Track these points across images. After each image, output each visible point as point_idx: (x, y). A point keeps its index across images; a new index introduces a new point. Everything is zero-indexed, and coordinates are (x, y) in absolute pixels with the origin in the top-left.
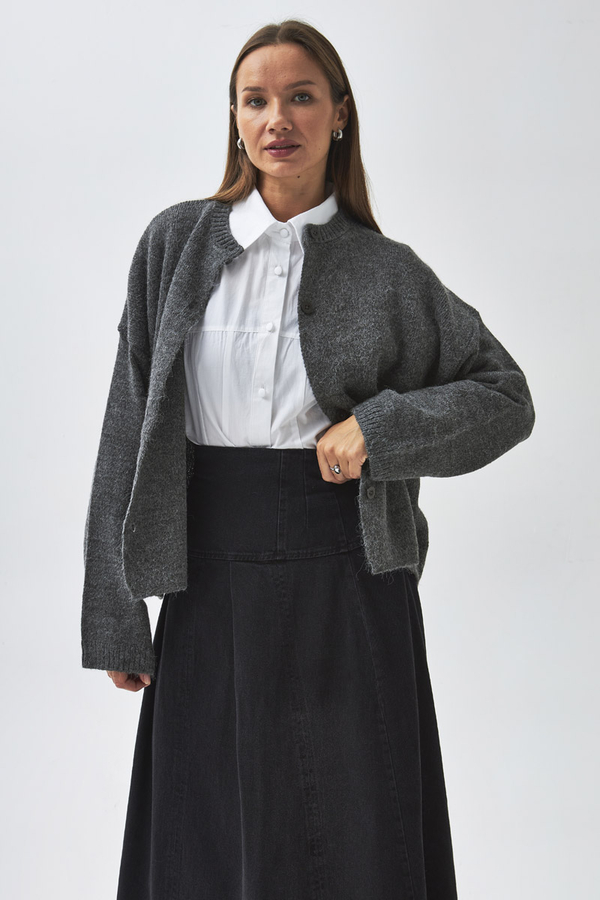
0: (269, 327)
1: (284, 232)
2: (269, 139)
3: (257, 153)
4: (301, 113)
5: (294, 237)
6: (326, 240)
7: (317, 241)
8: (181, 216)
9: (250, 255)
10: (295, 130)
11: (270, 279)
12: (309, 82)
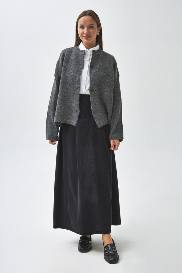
0: (85, 70)
2: (84, 35)
4: (91, 30)
5: (90, 53)
6: (96, 54)
10: (90, 34)
12: (93, 24)
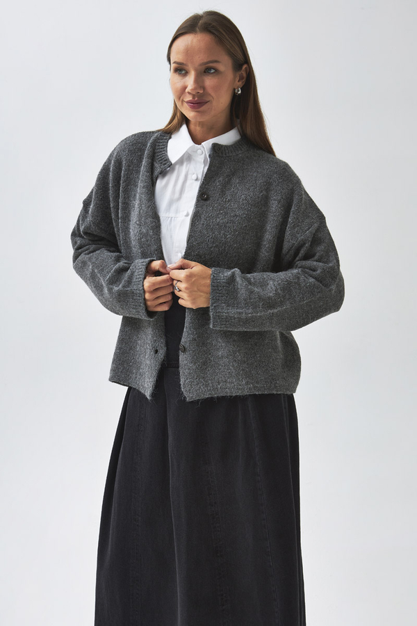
0: (185, 213)
1: (199, 151)
2: (189, 98)
3: (180, 103)
4: (209, 82)
5: (205, 154)
6: (228, 155)
7: (220, 155)
8: (135, 142)
9: (177, 167)
10: (205, 93)
11: (189, 182)
12: (216, 61)
